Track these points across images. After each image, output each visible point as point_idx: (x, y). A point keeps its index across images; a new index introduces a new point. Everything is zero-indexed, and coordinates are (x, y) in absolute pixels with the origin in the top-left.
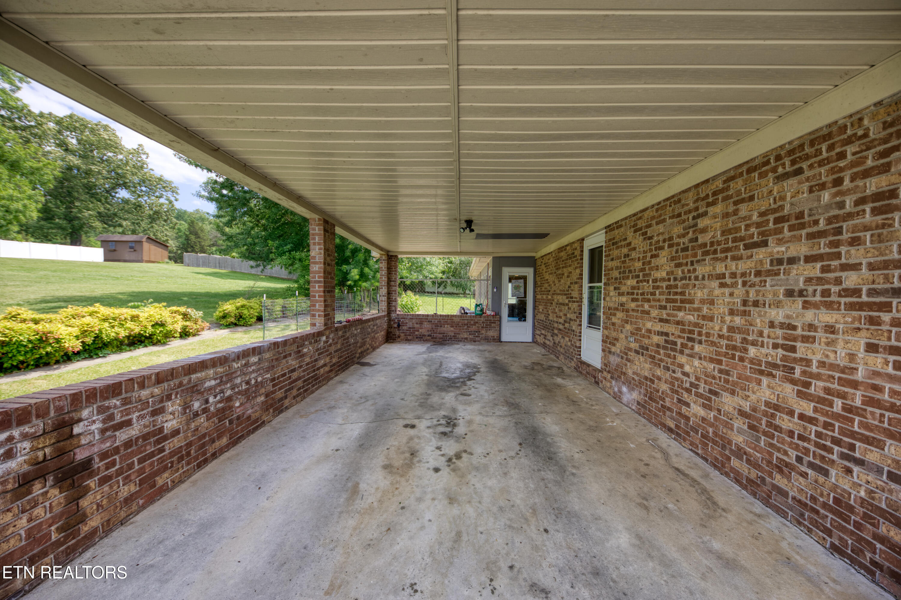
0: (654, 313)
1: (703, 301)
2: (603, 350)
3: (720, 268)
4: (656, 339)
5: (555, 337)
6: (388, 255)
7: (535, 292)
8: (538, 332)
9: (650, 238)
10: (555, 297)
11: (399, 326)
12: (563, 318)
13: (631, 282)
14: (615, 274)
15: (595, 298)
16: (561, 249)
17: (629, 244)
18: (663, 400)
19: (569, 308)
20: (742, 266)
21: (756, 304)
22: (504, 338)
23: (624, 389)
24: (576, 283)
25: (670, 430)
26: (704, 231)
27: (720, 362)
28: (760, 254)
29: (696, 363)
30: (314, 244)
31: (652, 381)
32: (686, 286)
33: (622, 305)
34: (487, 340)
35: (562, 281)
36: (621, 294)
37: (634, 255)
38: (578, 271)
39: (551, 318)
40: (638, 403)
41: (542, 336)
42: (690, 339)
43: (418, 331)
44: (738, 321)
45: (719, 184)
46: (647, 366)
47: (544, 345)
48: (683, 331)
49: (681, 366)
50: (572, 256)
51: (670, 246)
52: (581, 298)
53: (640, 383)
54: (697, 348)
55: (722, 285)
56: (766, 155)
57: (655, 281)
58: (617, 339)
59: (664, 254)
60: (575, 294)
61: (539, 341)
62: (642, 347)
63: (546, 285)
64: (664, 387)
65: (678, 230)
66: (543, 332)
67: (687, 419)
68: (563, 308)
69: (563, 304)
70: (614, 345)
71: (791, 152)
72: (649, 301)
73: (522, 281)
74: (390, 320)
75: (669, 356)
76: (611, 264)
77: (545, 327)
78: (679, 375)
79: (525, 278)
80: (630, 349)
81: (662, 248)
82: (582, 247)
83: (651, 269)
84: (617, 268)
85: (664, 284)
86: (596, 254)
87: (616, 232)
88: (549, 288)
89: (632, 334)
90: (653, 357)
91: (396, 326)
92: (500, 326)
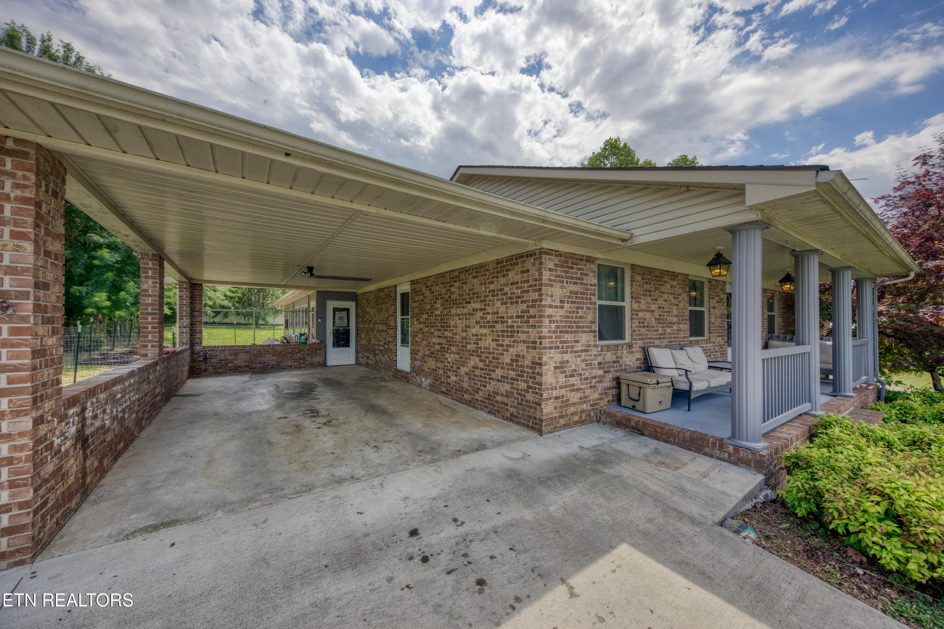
0: (436, 333)
1: (454, 326)
2: (411, 359)
3: (458, 312)
4: (437, 347)
5: (377, 357)
6: (190, 283)
7: (357, 322)
8: (361, 355)
9: (433, 292)
10: (376, 325)
11: (205, 359)
12: (383, 341)
13: (425, 316)
14: (417, 311)
15: (405, 326)
16: (380, 290)
17: (423, 294)
18: (441, 378)
19: (388, 334)
20: (465, 311)
21: (469, 327)
22: (330, 362)
23: (423, 379)
24: (392, 315)
25: (444, 393)
26: (453, 293)
27: (459, 353)
28: (469, 306)
29: (452, 356)
30: (147, 277)
31: (436, 370)
32: (447, 319)
33: (421, 329)
34: (313, 365)
35: (382, 314)
36: (420, 323)
37: (426, 301)
38: (393, 307)
39: (372, 342)
40: (430, 385)
41: (365, 358)
42: (450, 345)
43: (232, 363)
44: (464, 334)
45: (457, 273)
46: (434, 363)
47: (367, 365)
48: (447, 341)
49: (447, 359)
50: (388, 296)
51: (441, 298)
52: (396, 326)
53: (431, 373)
54: (453, 349)
55: (460, 319)
56: (470, 266)
57: (436, 316)
58: (418, 351)
59: (439, 302)
60: (392, 323)
61: (362, 362)
62: (431, 353)
63: (368, 317)
64: (441, 372)
65: (444, 291)
66: (366, 354)
67: (450, 384)
68: (382, 333)
69: (383, 331)
70: (417, 354)
71: (476, 269)
72: (433, 327)
73: (346, 312)
74: (192, 354)
75: (442, 355)
76: (414, 305)
77: (368, 350)
78: (446, 364)
79: (347, 310)
80: (425, 355)
81: (438, 299)
82: (396, 291)
83: (434, 309)
84: (418, 307)
85: (439, 318)
86: (404, 296)
87: (416, 285)
88: (370, 319)
89: (426, 346)
90: (436, 357)
91: (201, 359)
92: (325, 351)
